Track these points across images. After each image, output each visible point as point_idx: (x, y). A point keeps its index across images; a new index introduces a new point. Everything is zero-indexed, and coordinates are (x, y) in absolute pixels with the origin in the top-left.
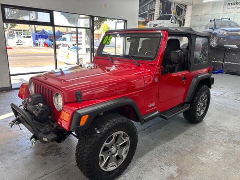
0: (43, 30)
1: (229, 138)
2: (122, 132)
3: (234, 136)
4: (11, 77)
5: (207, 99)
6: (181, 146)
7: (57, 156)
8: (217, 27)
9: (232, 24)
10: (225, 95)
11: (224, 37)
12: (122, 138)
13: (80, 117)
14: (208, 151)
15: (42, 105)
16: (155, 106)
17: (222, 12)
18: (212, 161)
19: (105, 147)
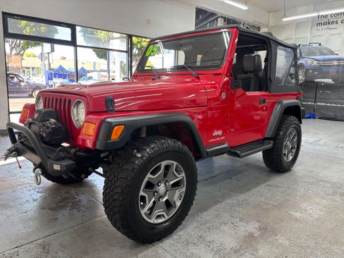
0: (61, 66)
1: (333, 190)
2: (175, 163)
3: (339, 188)
4: (11, 115)
5: (296, 138)
6: (263, 200)
7: (75, 210)
8: (303, 55)
9: (324, 51)
10: (321, 142)
11: (314, 69)
12: (175, 172)
13: (111, 127)
14: (304, 205)
15: (53, 120)
16: (222, 136)
17: (309, 35)
18: (311, 217)
19: (148, 182)
